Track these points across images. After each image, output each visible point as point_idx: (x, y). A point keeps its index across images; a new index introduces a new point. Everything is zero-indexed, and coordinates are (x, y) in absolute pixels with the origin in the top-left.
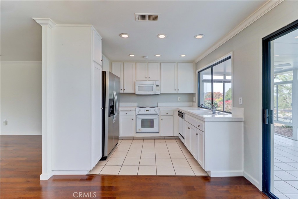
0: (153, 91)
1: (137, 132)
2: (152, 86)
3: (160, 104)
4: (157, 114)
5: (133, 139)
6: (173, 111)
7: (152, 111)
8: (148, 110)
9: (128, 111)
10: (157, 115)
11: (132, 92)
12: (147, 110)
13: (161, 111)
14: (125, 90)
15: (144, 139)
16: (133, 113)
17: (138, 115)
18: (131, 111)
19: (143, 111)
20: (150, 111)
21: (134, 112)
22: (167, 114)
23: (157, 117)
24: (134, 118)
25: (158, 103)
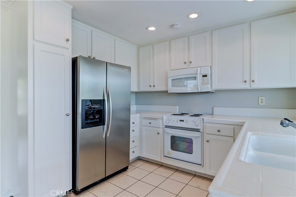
1: (164, 156)
2: (195, 77)
3: (217, 110)
4: (198, 129)
5: (161, 165)
6: (232, 127)
7: (190, 122)
8: (183, 121)
9: (152, 119)
10: (197, 130)
12: (180, 121)
13: (207, 125)
14: (156, 86)
15: (177, 170)
16: (160, 124)
17: (167, 127)
18: (156, 119)
19: (175, 121)
20: (187, 121)
21: (161, 121)
22: (219, 131)
23: (199, 135)
24: (161, 131)
25: (214, 108)
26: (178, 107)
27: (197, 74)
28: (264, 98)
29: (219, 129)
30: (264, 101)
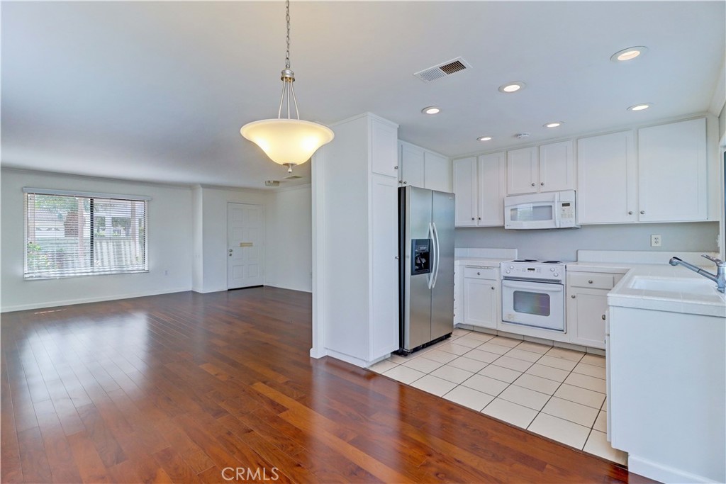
0: (552, 219)
1: (503, 321)
2: (551, 206)
3: (583, 255)
4: (559, 281)
5: (497, 335)
6: (611, 276)
7: (544, 271)
8: (534, 269)
9: (481, 267)
10: (557, 282)
11: (497, 223)
12: (529, 269)
13: (572, 274)
14: (482, 218)
15: (523, 340)
16: (495, 274)
17: (506, 278)
18: (488, 268)
19: (521, 270)
20: (539, 270)
21: (496, 270)
22: (591, 283)
23: (560, 289)
24: (497, 285)
25: (579, 252)
26: (516, 250)
27: (553, 202)
28: (659, 237)
29: (591, 280)
30: (660, 241)
